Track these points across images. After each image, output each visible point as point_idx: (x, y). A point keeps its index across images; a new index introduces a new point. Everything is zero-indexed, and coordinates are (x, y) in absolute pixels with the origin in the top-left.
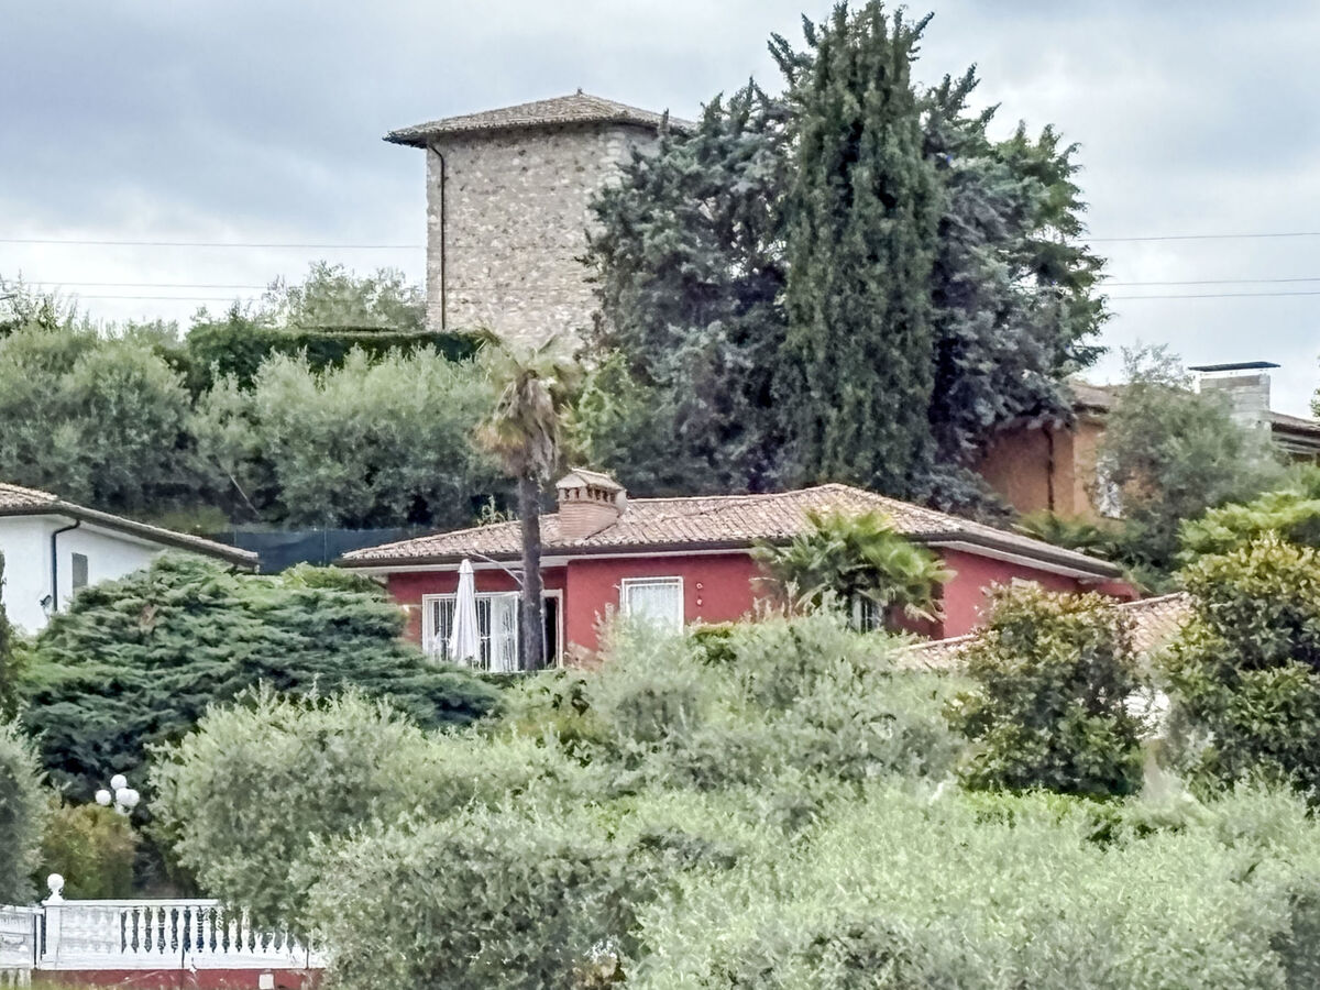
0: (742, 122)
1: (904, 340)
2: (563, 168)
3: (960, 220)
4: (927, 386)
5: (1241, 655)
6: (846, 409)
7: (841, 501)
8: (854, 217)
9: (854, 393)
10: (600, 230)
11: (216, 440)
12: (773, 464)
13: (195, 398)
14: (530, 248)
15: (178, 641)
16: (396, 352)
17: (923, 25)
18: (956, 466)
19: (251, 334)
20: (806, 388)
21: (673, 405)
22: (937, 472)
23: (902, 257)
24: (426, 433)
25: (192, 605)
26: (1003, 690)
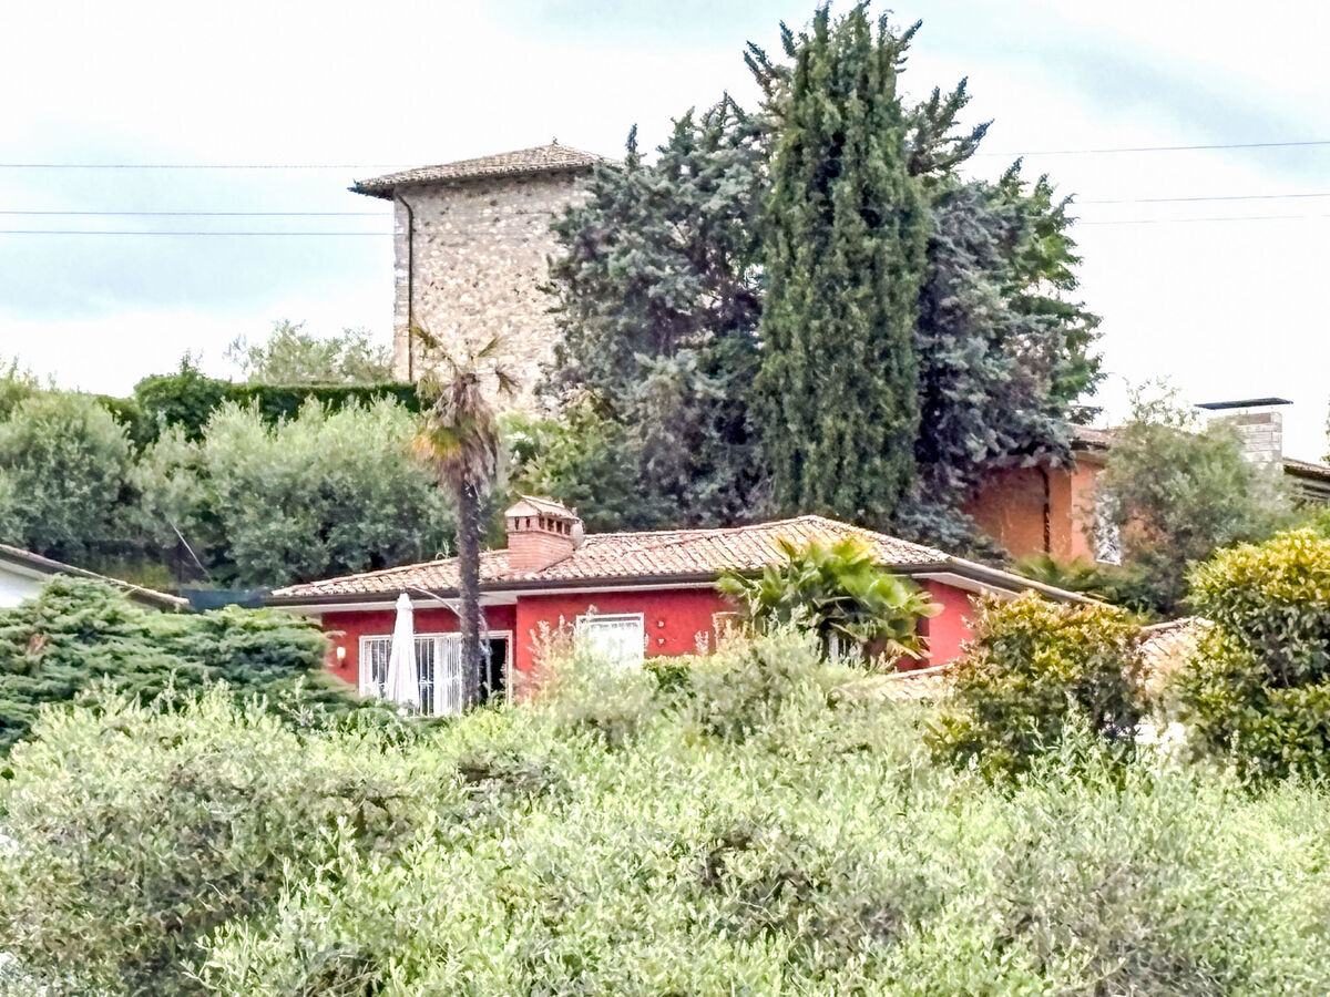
0: (715, 138)
1: (888, 371)
2: (536, 219)
3: (949, 241)
4: (914, 419)
5: (1269, 671)
6: (826, 443)
7: (817, 532)
8: (836, 236)
9: (834, 424)
10: (563, 252)
11: (162, 493)
12: (746, 503)
13: (141, 450)
14: (501, 302)
15: (68, 671)
16: (353, 402)
17: (910, 34)
18: (945, 506)
19: (202, 384)
20: (783, 421)
21: (640, 441)
22: (925, 513)
23: (887, 278)
24: (384, 486)
25: (85, 633)
26: (995, 714)
